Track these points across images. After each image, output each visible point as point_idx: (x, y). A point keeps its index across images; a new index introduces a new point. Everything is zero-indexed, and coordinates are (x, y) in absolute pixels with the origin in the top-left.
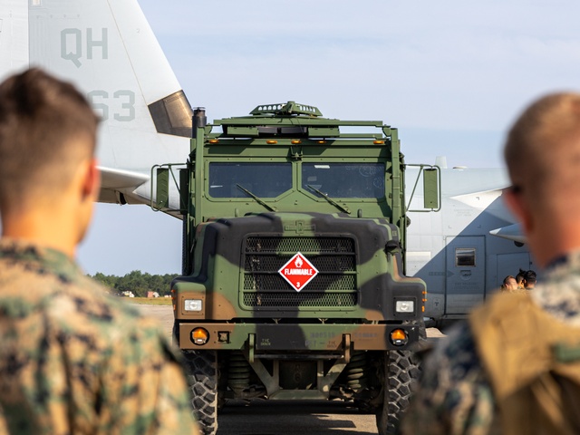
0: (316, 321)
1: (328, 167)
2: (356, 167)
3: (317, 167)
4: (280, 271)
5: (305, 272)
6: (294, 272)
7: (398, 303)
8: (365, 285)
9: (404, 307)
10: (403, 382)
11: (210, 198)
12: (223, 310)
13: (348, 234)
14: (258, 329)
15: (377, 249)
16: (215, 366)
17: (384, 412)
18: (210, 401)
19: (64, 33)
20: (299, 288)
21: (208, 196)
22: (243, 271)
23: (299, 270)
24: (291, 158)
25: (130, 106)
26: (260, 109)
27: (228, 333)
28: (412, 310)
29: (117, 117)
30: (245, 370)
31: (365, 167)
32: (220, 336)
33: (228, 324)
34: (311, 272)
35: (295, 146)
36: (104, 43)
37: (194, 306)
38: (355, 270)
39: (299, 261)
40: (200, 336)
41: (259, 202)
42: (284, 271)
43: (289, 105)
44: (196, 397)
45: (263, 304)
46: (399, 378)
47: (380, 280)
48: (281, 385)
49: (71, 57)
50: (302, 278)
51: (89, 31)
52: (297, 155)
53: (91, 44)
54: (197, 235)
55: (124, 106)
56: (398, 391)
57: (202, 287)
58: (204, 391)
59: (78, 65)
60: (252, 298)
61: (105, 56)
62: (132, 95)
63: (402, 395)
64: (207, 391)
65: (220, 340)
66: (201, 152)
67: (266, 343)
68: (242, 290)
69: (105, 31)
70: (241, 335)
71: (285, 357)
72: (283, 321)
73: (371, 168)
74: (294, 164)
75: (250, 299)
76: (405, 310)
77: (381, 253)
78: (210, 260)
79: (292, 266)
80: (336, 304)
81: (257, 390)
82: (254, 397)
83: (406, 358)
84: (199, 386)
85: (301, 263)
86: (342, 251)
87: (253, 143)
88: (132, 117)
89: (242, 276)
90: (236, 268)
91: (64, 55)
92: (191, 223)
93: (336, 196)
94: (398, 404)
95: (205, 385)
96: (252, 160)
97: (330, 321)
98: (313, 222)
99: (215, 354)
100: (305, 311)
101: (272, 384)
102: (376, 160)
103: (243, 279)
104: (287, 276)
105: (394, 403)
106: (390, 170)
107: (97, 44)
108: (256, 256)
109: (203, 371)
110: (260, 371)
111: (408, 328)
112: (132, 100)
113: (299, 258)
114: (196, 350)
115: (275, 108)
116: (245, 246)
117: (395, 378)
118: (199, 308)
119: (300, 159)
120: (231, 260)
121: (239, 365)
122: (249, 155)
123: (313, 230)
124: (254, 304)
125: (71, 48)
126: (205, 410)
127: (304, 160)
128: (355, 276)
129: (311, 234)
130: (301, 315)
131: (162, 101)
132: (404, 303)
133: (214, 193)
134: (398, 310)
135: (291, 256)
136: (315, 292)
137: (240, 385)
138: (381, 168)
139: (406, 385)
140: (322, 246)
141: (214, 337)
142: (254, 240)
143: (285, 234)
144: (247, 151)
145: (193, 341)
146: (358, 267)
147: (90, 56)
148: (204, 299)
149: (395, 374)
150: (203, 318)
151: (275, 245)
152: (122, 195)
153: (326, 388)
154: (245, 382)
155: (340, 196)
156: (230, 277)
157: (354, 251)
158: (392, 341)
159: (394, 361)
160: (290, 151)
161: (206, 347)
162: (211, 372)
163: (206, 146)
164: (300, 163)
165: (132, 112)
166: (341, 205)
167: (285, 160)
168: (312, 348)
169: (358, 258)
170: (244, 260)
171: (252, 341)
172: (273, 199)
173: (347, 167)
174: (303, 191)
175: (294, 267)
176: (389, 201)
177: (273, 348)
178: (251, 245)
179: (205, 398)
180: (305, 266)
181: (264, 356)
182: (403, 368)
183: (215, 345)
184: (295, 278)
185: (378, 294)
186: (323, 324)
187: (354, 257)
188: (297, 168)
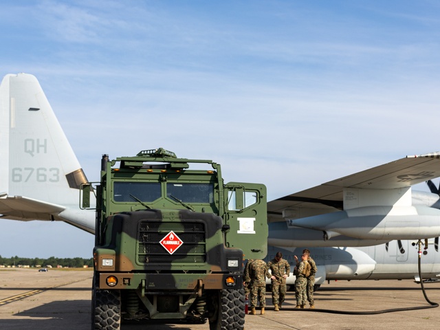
0: (181, 272)
1: (181, 185)
2: (197, 186)
3: (175, 185)
4: (160, 242)
5: (175, 243)
6: (169, 243)
7: (229, 262)
8: (211, 251)
9: (233, 263)
10: (231, 308)
11: (115, 202)
12: (126, 265)
13: (200, 221)
14: (147, 276)
15: (218, 229)
16: (119, 299)
17: (219, 326)
18: (117, 320)
19: (26, 141)
20: (171, 252)
21: (113, 200)
22: (138, 242)
23: (172, 241)
24: (161, 180)
25: (57, 175)
26: (143, 153)
27: (129, 279)
28: (237, 265)
29: (51, 180)
30: (137, 301)
31: (202, 186)
32: (124, 281)
33: (129, 274)
34: (179, 243)
35: (163, 173)
36: (45, 146)
37: (108, 263)
38: (205, 241)
39: (172, 236)
40: (112, 281)
41: (143, 204)
42: (163, 242)
43: (160, 150)
44: (108, 318)
45: (150, 262)
46: (228, 305)
47: (219, 248)
48: (158, 310)
49: (29, 152)
50: (174, 247)
51: (38, 140)
52: (164, 178)
53: (39, 146)
54: (108, 223)
55: (54, 175)
56: (228, 313)
57: (113, 252)
58: (113, 314)
59: (33, 155)
60: (143, 258)
61: (45, 152)
62: (58, 170)
63: (230, 316)
64: (115, 314)
65: (124, 284)
66: (109, 176)
67: (152, 285)
68: (138, 253)
69: (45, 140)
70: (137, 281)
71: (163, 293)
72: (162, 272)
73: (205, 186)
74: (162, 183)
75: (142, 259)
76: (233, 265)
77: (220, 232)
78: (118, 235)
79: (168, 239)
80: (193, 262)
81: (143, 313)
82: (142, 316)
83: (232, 294)
84: (110, 311)
85: (173, 237)
86: (197, 230)
87: (139, 171)
88: (58, 180)
89: (138, 244)
90: (134, 240)
91: (26, 151)
92: (104, 216)
93: (186, 201)
94: (227, 321)
95: (114, 310)
96: (138, 181)
97: (190, 272)
98: (180, 213)
99: (120, 292)
100: (175, 266)
101: (153, 310)
102: (209, 182)
103: (138, 247)
104: (164, 245)
105: (225, 321)
106: (217, 188)
107: (42, 146)
108: (146, 233)
109: (112, 302)
110: (146, 302)
111: (236, 276)
112: (58, 172)
113: (172, 234)
114: (109, 290)
115: (151, 152)
116: (139, 227)
117: (226, 305)
118: (111, 264)
119: (165, 181)
120: (131, 235)
121: (133, 298)
122: (137, 178)
123: (180, 218)
124: (145, 262)
125: (30, 148)
126: (113, 326)
127: (168, 181)
128: (205, 245)
129: (179, 220)
130: (173, 268)
131: (72, 173)
132: (232, 262)
133: (116, 199)
134: (229, 265)
135: (167, 233)
136: (181, 255)
137: (134, 310)
138: (211, 187)
139: (232, 309)
140: (185, 227)
141: (121, 282)
142: (144, 224)
143: (164, 220)
144: (136, 176)
145: (108, 284)
146: (206, 240)
147: (38, 152)
148: (114, 259)
149: (226, 303)
150: (114, 270)
151: (158, 227)
152: (52, 216)
153: (185, 313)
154: (136, 308)
155: (189, 202)
156: (130, 246)
157: (204, 230)
158: (226, 284)
159: (225, 296)
160: (160, 176)
161: (116, 288)
162: (117, 303)
163: (112, 173)
164: (166, 183)
165: (58, 178)
166: (189, 206)
167: (157, 181)
168: (179, 288)
169: (207, 234)
170: (138, 235)
171: (144, 284)
172: (150, 203)
173: (192, 186)
174: (168, 198)
175: (169, 240)
176: (217, 205)
177: (156, 288)
178: (143, 227)
179: (114, 318)
180: (175, 239)
181: (150, 293)
182: (231, 300)
183: (121, 286)
184: (169, 246)
185: (217, 256)
186: (186, 274)
187: (204, 234)
188: (164, 185)
